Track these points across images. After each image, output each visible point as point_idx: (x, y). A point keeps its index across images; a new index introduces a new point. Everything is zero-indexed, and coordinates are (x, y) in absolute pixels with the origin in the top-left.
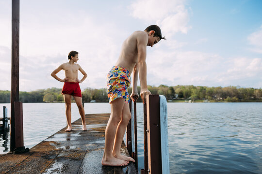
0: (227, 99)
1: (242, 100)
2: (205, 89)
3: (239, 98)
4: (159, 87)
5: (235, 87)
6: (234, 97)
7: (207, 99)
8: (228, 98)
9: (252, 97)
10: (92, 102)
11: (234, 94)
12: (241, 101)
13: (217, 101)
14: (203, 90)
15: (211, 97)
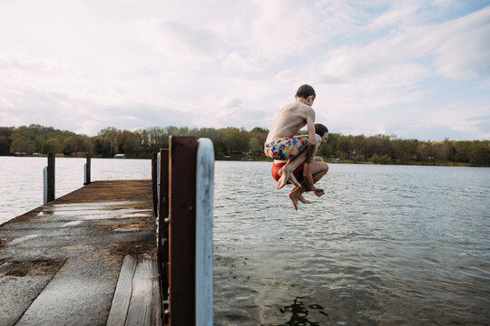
0: (373, 158)
1: (398, 160)
2: (336, 139)
3: (393, 158)
4: (251, 132)
5: (388, 137)
6: (384, 155)
7: (339, 157)
8: (375, 156)
9: (415, 157)
10: (118, 157)
11: (386, 150)
12: (395, 164)
13: (355, 162)
14: (333, 141)
15: (346, 154)
